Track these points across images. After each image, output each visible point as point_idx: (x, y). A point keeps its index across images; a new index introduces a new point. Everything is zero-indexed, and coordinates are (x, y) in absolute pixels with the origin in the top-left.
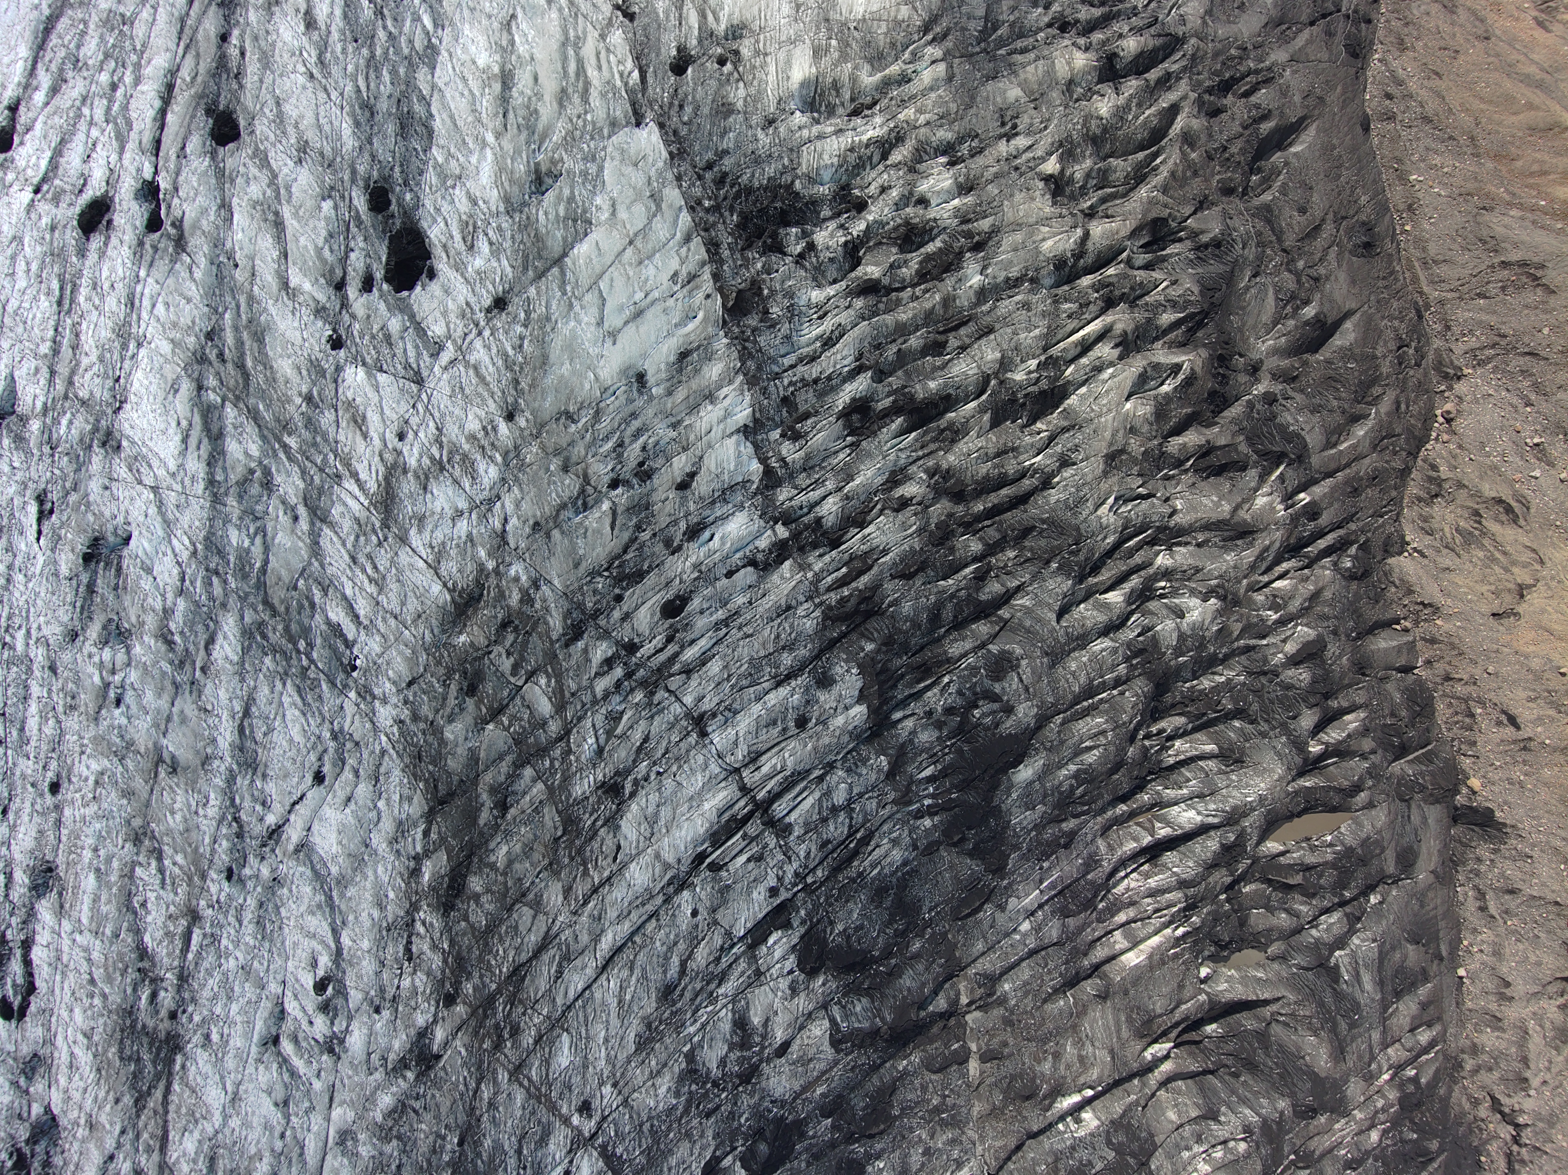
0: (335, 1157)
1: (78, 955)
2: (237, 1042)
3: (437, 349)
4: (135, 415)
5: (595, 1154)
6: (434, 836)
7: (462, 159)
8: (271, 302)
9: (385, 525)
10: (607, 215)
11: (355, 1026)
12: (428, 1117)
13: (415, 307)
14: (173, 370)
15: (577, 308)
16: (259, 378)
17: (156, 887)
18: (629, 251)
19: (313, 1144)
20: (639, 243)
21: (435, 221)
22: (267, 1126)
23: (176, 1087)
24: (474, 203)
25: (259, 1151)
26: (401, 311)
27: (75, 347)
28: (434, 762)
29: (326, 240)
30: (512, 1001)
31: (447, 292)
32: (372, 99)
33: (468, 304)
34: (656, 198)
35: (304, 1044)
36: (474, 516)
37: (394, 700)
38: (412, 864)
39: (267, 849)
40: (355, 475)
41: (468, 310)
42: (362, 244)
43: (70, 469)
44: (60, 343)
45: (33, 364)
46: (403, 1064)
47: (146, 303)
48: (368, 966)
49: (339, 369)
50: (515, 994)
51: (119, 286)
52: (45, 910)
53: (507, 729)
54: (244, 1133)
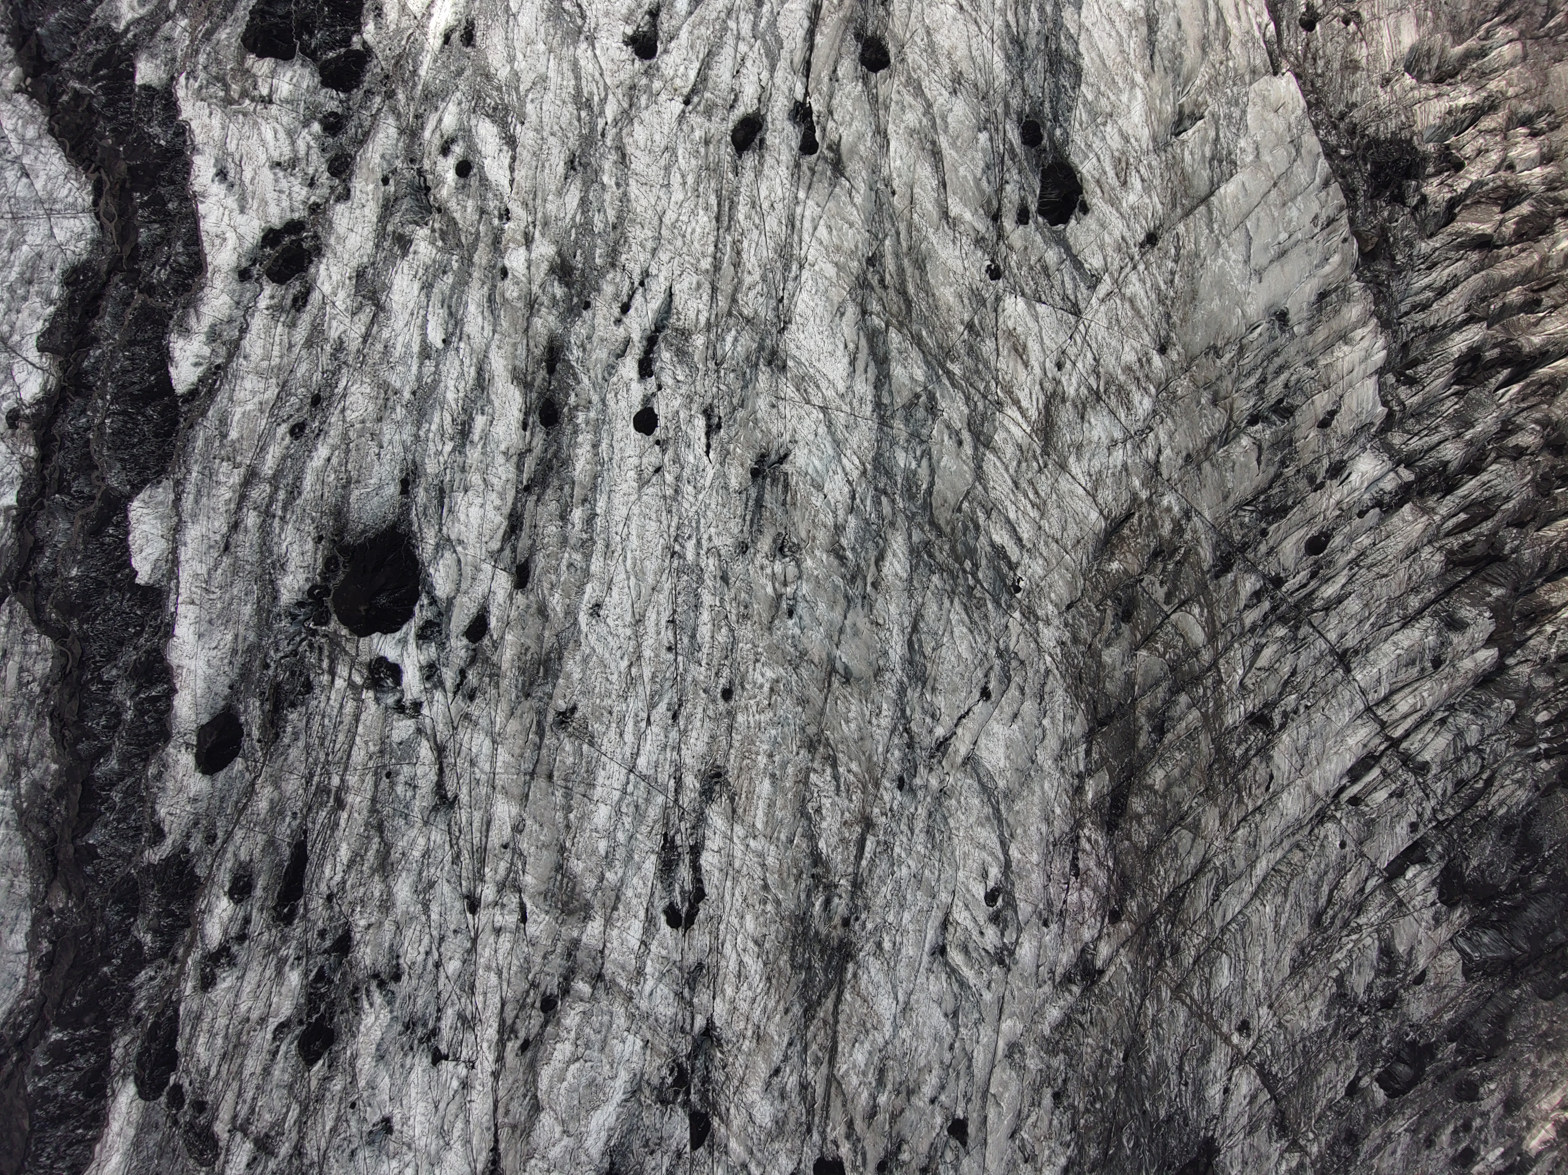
0: (1004, 1070)
1: (752, 860)
2: (908, 950)
3: (1094, 281)
4: (802, 336)
5: (1253, 1072)
6: (1095, 756)
7: (1113, 98)
8: (931, 230)
9: (1045, 452)
10: (1251, 157)
11: (1024, 938)
12: (1094, 1031)
13: (1071, 241)
14: (839, 294)
15: (1225, 246)
16: (921, 305)
17: (831, 794)
18: (1274, 193)
19: (982, 1056)
20: (1282, 185)
21: (1086, 157)
22: (937, 1038)
23: (847, 996)
24: (1128, 141)
25: (929, 1062)
26: (1058, 243)
27: (736, 265)
28: (1093, 684)
29: (984, 172)
30: (1173, 920)
31: (1103, 226)
32: (1022, 36)
33: (1123, 238)
34: (1296, 144)
35: (974, 955)
36: (1129, 446)
37: (1056, 622)
38: (1076, 782)
39: (935, 761)
40: (1017, 403)
41: (1123, 245)
42: (1016, 177)
43: (737, 386)
44: (721, 260)
45: (695, 279)
46: (1068, 979)
47: (807, 225)
48: (1037, 879)
49: (998, 299)
50: (1175, 915)
51: (779, 206)
52: (716, 817)
53: (1163, 656)
54: (915, 1044)
